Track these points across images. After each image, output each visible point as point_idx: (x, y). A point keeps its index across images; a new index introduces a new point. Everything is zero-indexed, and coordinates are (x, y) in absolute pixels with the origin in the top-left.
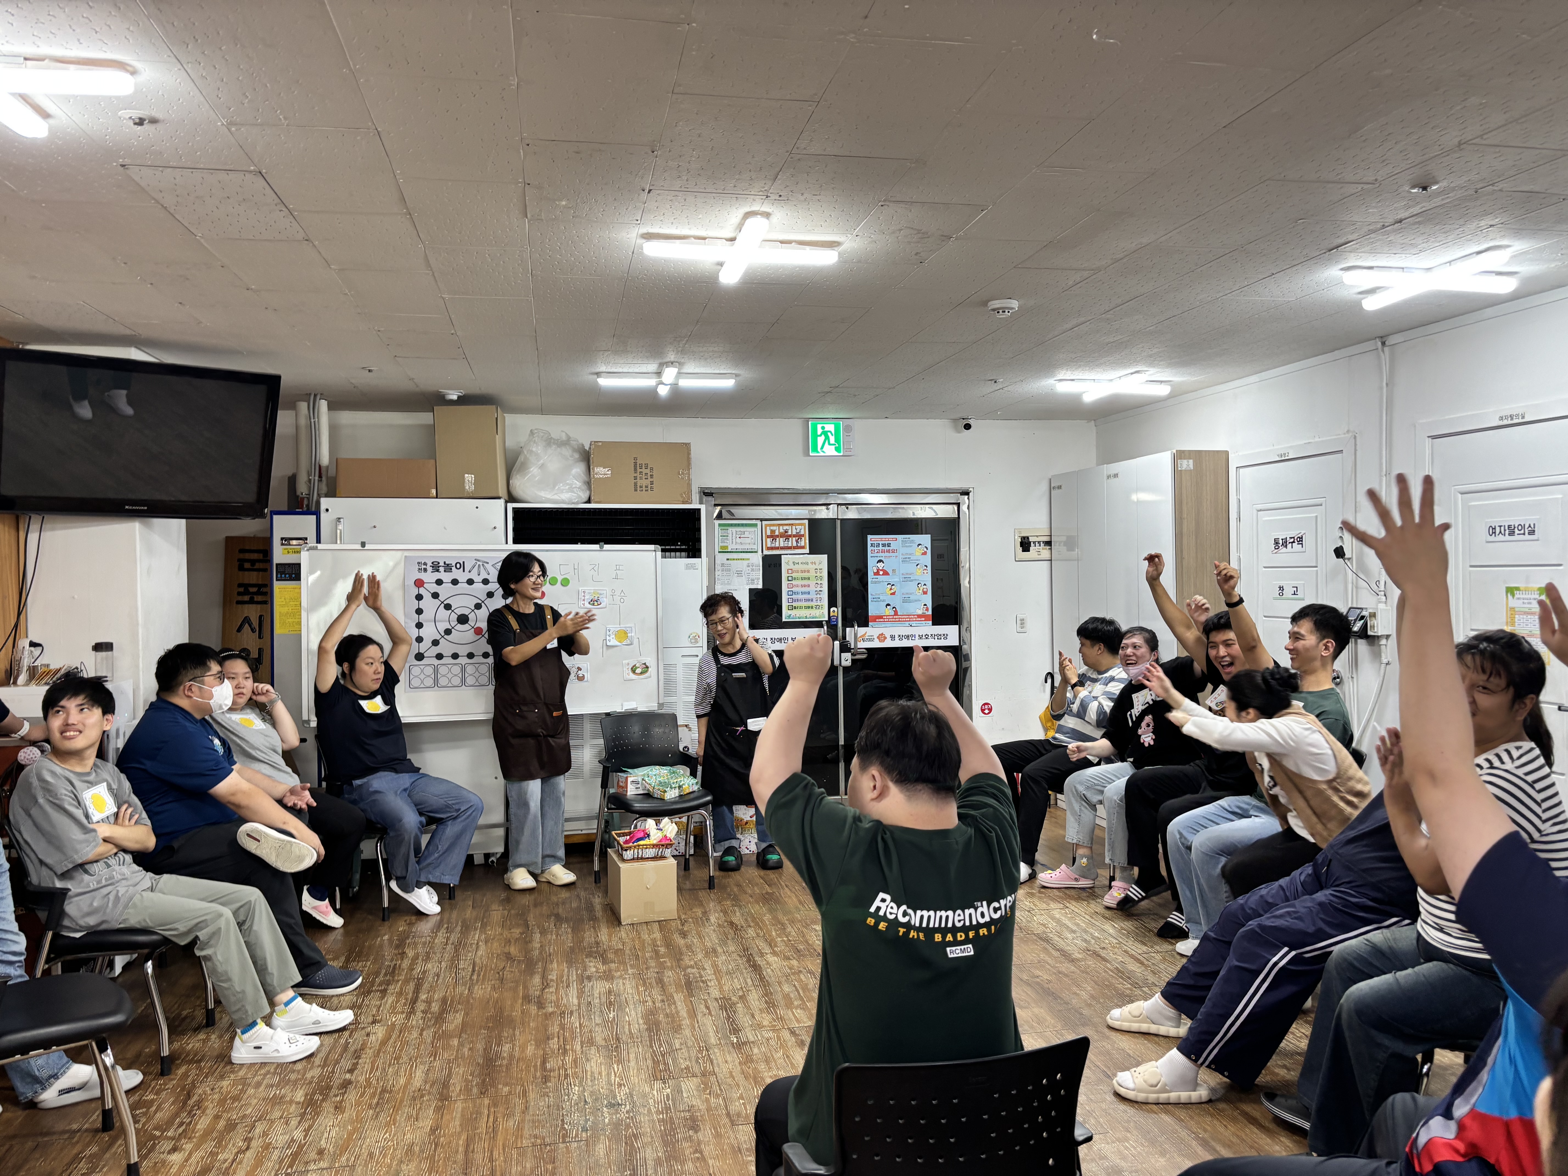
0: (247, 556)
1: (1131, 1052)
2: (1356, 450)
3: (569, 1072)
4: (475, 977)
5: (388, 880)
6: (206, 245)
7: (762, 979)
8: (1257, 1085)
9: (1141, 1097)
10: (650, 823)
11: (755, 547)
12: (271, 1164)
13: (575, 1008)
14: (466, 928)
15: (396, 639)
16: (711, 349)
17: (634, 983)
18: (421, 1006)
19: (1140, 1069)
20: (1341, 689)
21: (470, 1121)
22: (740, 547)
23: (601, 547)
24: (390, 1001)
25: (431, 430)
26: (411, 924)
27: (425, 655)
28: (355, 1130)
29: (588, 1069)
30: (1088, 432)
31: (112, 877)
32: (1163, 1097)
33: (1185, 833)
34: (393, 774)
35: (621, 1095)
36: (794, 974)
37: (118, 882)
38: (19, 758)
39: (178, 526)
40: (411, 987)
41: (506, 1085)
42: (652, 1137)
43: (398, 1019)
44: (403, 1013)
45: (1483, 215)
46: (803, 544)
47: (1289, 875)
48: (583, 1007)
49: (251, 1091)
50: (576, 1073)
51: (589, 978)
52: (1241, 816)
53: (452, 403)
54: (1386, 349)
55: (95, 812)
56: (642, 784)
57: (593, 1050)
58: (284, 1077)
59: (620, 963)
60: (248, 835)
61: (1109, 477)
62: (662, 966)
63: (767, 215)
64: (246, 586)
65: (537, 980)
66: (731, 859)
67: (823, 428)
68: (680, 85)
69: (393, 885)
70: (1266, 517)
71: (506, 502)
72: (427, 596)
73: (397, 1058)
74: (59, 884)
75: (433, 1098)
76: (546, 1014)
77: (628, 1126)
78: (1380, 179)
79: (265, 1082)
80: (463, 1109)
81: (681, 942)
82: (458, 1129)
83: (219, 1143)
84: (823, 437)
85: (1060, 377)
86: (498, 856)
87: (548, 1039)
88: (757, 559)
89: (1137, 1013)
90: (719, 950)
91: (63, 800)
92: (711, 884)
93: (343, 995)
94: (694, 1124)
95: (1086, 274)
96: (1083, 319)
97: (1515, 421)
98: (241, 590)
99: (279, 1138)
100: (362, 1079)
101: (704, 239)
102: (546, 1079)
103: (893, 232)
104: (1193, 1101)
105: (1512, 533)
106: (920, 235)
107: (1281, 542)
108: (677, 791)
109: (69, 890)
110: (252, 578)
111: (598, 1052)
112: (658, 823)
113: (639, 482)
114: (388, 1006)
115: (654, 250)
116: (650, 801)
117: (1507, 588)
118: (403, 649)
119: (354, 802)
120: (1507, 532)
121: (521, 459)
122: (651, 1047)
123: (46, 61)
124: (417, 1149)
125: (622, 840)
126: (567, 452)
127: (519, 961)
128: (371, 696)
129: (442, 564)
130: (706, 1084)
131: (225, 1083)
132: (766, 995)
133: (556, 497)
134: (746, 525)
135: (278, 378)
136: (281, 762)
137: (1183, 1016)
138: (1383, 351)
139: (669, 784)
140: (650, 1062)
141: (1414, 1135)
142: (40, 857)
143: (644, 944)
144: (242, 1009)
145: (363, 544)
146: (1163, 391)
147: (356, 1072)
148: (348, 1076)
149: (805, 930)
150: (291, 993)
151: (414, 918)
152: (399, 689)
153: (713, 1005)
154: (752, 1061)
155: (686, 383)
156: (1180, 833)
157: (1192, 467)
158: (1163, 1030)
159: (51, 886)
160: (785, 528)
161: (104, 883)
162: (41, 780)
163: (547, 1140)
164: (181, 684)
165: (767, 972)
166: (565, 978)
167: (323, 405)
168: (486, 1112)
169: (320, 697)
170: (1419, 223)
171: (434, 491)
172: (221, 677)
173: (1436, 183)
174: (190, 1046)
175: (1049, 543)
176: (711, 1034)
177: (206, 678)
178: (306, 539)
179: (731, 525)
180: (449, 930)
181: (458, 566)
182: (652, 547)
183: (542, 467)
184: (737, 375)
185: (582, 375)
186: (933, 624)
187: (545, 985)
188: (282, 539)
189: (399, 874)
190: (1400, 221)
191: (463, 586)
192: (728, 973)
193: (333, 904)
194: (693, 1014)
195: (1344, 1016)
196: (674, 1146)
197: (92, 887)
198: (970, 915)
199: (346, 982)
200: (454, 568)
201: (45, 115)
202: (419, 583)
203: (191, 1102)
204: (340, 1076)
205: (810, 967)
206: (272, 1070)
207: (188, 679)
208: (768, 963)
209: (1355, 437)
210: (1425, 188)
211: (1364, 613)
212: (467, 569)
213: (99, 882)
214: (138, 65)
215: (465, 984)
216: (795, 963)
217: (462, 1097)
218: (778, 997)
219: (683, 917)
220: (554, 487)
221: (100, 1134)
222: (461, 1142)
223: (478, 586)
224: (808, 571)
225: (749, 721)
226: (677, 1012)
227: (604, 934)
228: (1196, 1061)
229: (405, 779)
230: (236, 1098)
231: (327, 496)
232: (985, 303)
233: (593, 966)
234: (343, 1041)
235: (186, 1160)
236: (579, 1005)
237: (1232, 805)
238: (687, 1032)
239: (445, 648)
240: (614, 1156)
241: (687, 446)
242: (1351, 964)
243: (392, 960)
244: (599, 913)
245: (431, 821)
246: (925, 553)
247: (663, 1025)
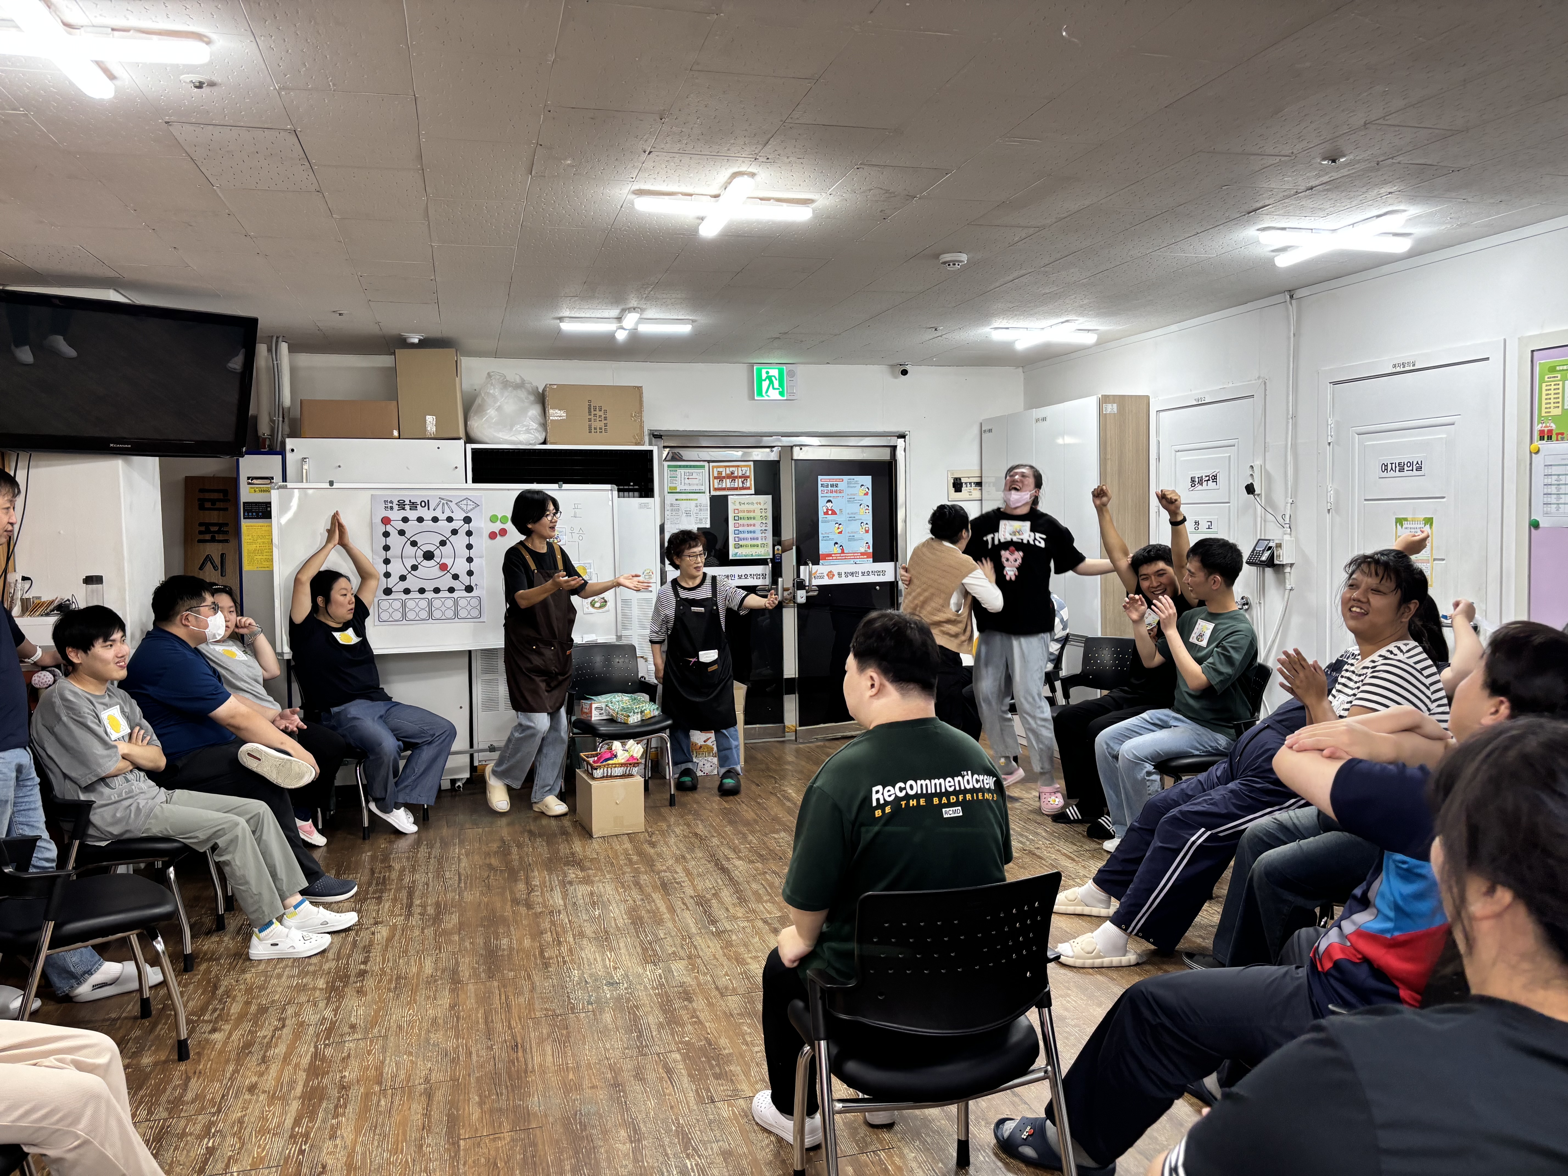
0: (207, 496)
1: (1068, 930)
2: (1265, 395)
3: (567, 959)
4: (462, 885)
5: (367, 802)
6: (220, 194)
7: (731, 879)
8: (1177, 951)
9: (1079, 963)
10: (617, 745)
11: (703, 487)
12: (308, 1038)
13: (561, 908)
14: (445, 844)
15: (364, 575)
16: (674, 296)
17: (613, 886)
18: (417, 910)
19: (1078, 940)
20: (1250, 615)
21: (484, 999)
22: (688, 488)
23: (560, 487)
24: (387, 906)
25: (391, 373)
26: (391, 842)
27: (393, 590)
28: (379, 1009)
29: (583, 956)
30: (1016, 378)
31: (131, 791)
32: (1098, 962)
33: (1112, 744)
34: (369, 702)
35: (618, 976)
36: (759, 874)
37: (136, 795)
38: (33, 682)
39: (152, 463)
40: (404, 894)
41: (511, 970)
42: (652, 1008)
43: (399, 920)
44: (401, 915)
45: (1383, 184)
46: (748, 485)
47: (1206, 770)
48: (569, 907)
49: (274, 981)
50: (573, 960)
51: (571, 883)
52: (1161, 727)
53: (413, 346)
54: (1293, 302)
55: (112, 732)
56: (606, 710)
57: (585, 941)
58: (303, 969)
59: (596, 869)
60: (249, 754)
61: (1038, 420)
62: (637, 871)
63: (753, 175)
64: (207, 525)
65: (521, 886)
66: (687, 779)
67: (767, 373)
68: (698, 64)
69: (373, 806)
70: (1183, 457)
71: (465, 443)
72: (394, 533)
73: (406, 952)
74: (83, 797)
75: (446, 982)
76: (535, 914)
77: (628, 1000)
78: (1295, 152)
79: (286, 973)
80: (476, 990)
81: (652, 851)
82: (475, 1006)
83: (256, 1023)
84: (767, 382)
85: (996, 325)
86: (464, 781)
87: (542, 933)
88: (705, 500)
89: (1072, 897)
90: (689, 857)
91: (86, 718)
92: (672, 802)
93: (341, 902)
94: (687, 996)
95: (1031, 231)
96: (1023, 272)
97: (1407, 368)
98: (203, 528)
99: (310, 1016)
100: (376, 968)
101: (691, 195)
102: (546, 965)
103: (864, 192)
104: (1123, 964)
105: (1402, 470)
106: (887, 195)
107: (1197, 480)
108: (639, 715)
109: (94, 802)
110: (213, 517)
111: (591, 943)
112: (623, 744)
113: (594, 425)
114: (386, 910)
115: (645, 206)
116: (614, 725)
117: (1396, 519)
118: (372, 583)
119: (334, 728)
120: (1397, 469)
121: (479, 401)
122: (639, 937)
123: (132, 32)
124: (441, 1021)
125: (591, 760)
126: (522, 394)
127: (501, 871)
128: (343, 629)
129: (407, 502)
130: (693, 965)
131: (248, 976)
132: (737, 892)
133: (514, 438)
134: (694, 467)
135: (254, 321)
136: (263, 691)
137: (1112, 898)
138: (1291, 303)
139: (632, 709)
140: (639, 950)
141: (1316, 944)
142: (64, 771)
143: (616, 854)
144: (259, 910)
145: (331, 483)
146: (1090, 339)
147: (369, 963)
148: (362, 967)
149: (766, 839)
150: (299, 898)
151: (392, 836)
152: (369, 622)
153: (690, 902)
154: (732, 946)
155: (646, 329)
156: (1108, 745)
157: (1115, 410)
158: (1095, 911)
159: (76, 798)
160: (731, 469)
161: (124, 796)
162: (64, 699)
163: (558, 1012)
164: (178, 614)
165: (736, 874)
166: (548, 884)
167: (284, 347)
168: (497, 992)
169: (295, 630)
170: (1328, 190)
171: (396, 433)
172: (215, 608)
173: (1344, 156)
174: (205, 948)
175: (979, 484)
176: (692, 925)
177: (201, 608)
178: (272, 478)
179: (680, 466)
180: (431, 846)
181: (423, 504)
182: (608, 487)
183: (499, 409)
184: (693, 321)
185: (546, 321)
186: (874, 561)
187: (531, 890)
188: (248, 478)
189: (378, 795)
190: (1311, 188)
191: (427, 524)
192: (699, 875)
193: (316, 825)
194: (672, 909)
195: (1255, 878)
196: (672, 1014)
197: (113, 799)
198: (959, 781)
199: (344, 890)
200: (419, 507)
201: (112, 77)
202: (386, 521)
203: (220, 992)
204: (355, 967)
205: (774, 868)
206: (290, 964)
207: (184, 609)
208: (735, 866)
209: (1265, 383)
210: (1334, 161)
211: (1271, 544)
212: (432, 507)
213: (120, 795)
214: (214, 36)
215: (454, 891)
216: (759, 865)
217: (472, 981)
218: (749, 893)
219: (650, 830)
220: (511, 429)
221: (139, 1021)
222: (480, 1015)
223: (443, 523)
224: (754, 511)
225: (701, 653)
226: (658, 909)
227: (577, 846)
228: (1125, 930)
229: (380, 707)
230: (262, 988)
231: (289, 437)
232: (937, 256)
233: (572, 873)
234: (350, 939)
235: (228, 1038)
236: (565, 905)
237: (1153, 717)
238: (670, 924)
239: (412, 583)
240: (620, 1022)
241: (639, 388)
242: (1261, 839)
243: (380, 873)
244: (570, 830)
245: (407, 746)
246: (866, 494)
247: (646, 919)
